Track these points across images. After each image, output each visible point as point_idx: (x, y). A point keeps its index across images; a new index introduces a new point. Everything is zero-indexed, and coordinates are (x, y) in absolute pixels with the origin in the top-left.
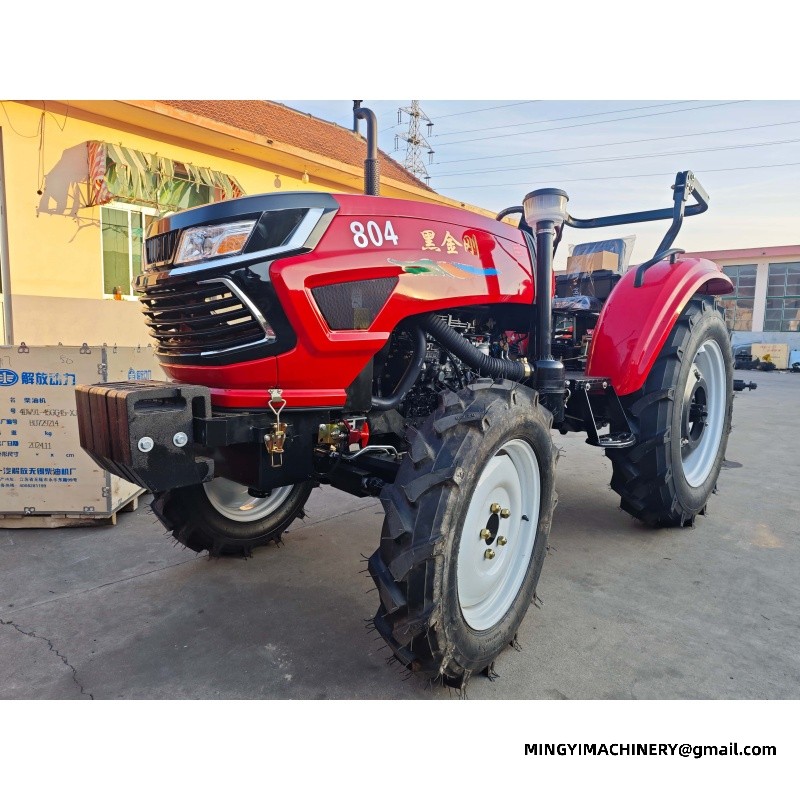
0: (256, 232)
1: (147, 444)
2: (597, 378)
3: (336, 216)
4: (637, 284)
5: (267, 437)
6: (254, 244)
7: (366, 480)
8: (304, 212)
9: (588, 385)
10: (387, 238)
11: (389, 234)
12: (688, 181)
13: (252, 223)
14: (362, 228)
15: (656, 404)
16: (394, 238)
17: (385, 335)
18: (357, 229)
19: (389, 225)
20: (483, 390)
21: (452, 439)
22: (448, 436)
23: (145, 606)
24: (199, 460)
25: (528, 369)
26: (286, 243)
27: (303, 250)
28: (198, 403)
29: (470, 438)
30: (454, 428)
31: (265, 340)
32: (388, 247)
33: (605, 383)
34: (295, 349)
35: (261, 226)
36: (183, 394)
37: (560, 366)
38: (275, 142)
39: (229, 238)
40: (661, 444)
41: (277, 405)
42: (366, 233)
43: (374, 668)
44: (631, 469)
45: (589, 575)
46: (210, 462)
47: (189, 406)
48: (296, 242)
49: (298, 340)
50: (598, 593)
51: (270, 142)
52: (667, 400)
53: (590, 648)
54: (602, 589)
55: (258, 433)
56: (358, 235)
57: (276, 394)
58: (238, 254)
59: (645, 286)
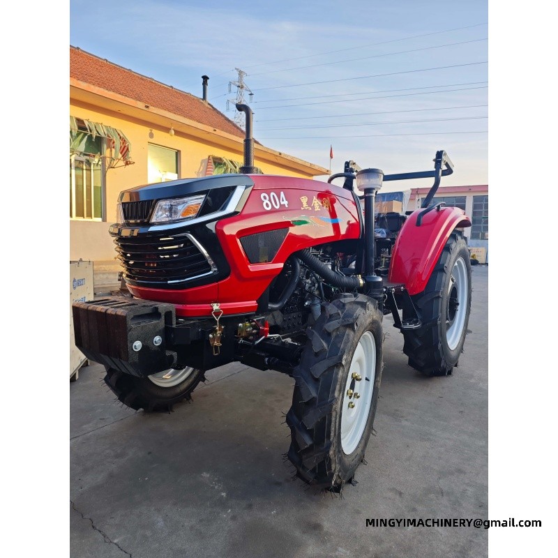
0: (206, 202)
1: (138, 345)
2: (399, 284)
3: (253, 190)
4: (418, 224)
5: (211, 336)
6: (204, 210)
7: (266, 359)
8: (234, 188)
9: (393, 289)
10: (282, 203)
11: (283, 200)
12: (443, 157)
13: (203, 196)
14: (268, 198)
15: (432, 300)
16: (285, 203)
17: (281, 265)
18: (265, 198)
19: (282, 195)
20: (350, 303)
21: (337, 336)
22: (334, 334)
23: (108, 451)
24: (168, 353)
25: (362, 282)
26: (224, 209)
27: (235, 213)
28: (168, 314)
29: (348, 335)
30: (338, 329)
31: (211, 272)
32: (282, 209)
33: (402, 288)
34: (229, 278)
35: (209, 198)
36: (160, 310)
37: (380, 279)
38: (151, 107)
39: (188, 207)
40: (436, 325)
41: (217, 314)
42: (270, 200)
43: (278, 484)
44: (417, 341)
45: (397, 410)
46: (175, 354)
47: (163, 317)
48: (231, 208)
49: (232, 273)
50: (404, 423)
51: (147, 107)
52: (439, 297)
53: (408, 459)
54: (406, 420)
55: (204, 334)
56: (266, 201)
57: (216, 307)
58: (196, 217)
59: (423, 225)
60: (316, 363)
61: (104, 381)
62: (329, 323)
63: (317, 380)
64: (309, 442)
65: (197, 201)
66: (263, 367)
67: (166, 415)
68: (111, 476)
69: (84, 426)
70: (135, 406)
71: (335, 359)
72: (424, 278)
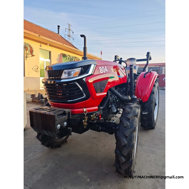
0: (81, 70)
2: (140, 98)
3: (97, 66)
4: (144, 77)
5: (83, 121)
6: (81, 73)
7: (100, 128)
8: (91, 65)
9: (138, 100)
10: (106, 70)
13: (81, 68)
14: (101, 69)
15: (150, 104)
16: (107, 70)
17: (106, 93)
18: (100, 68)
19: (105, 67)
21: (132, 120)
22: (131, 119)
23: (40, 165)
24: (69, 128)
25: (130, 98)
26: (88, 73)
27: (91, 75)
28: (69, 113)
29: (136, 119)
30: (132, 117)
31: (84, 97)
32: (106, 73)
33: (141, 100)
34: (90, 99)
35: (83, 69)
36: (66, 112)
37: (136, 97)
39: (76, 72)
41: (86, 112)
42: (102, 70)
44: (145, 118)
45: (140, 143)
46: (71, 128)
47: (67, 115)
48: (90, 73)
49: (90, 97)
51: (39, 36)
52: (153, 102)
54: (145, 146)
55: (81, 120)
56: (101, 70)
57: (85, 110)
58: (78, 76)
60: (126, 130)
61: (36, 138)
62: (129, 115)
63: (127, 137)
64: (124, 160)
65: (78, 70)
66: (99, 131)
67: (59, 149)
68: (44, 175)
69: (29, 155)
70: (48, 146)
71: (133, 129)
72: (148, 96)
